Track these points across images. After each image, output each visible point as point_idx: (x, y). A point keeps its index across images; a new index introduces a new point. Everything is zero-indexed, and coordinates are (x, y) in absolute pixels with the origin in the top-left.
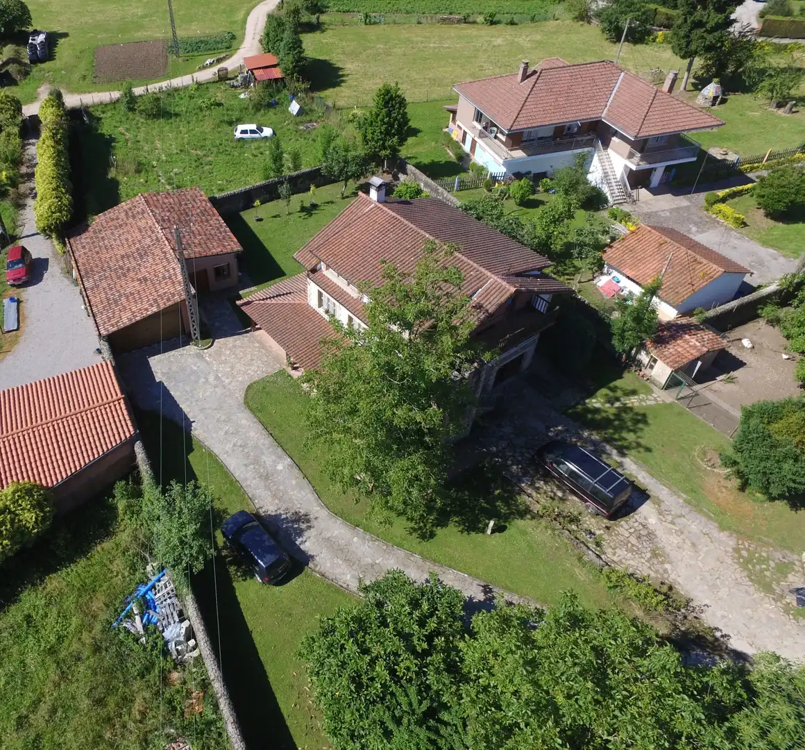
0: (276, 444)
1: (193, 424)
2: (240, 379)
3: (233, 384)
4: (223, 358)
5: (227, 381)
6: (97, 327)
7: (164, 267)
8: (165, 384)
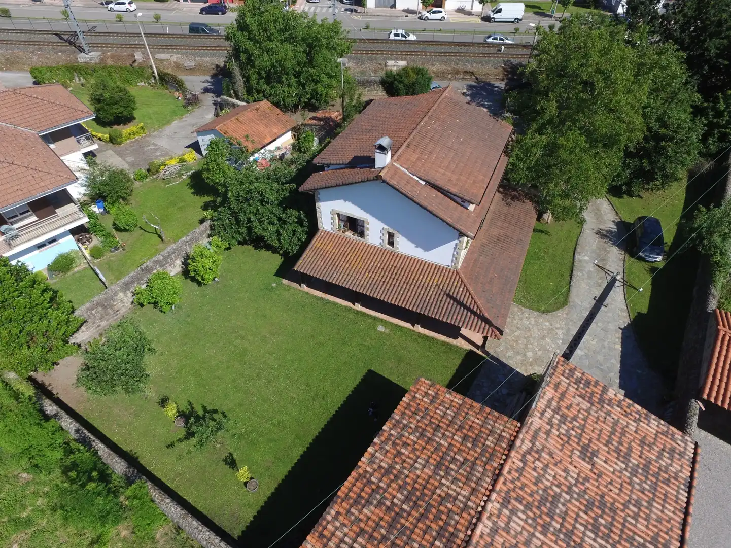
0: (574, 268)
1: (623, 327)
2: (547, 324)
3: (557, 326)
4: (540, 353)
5: (560, 332)
6: (694, 459)
7: (548, 433)
8: (618, 381)
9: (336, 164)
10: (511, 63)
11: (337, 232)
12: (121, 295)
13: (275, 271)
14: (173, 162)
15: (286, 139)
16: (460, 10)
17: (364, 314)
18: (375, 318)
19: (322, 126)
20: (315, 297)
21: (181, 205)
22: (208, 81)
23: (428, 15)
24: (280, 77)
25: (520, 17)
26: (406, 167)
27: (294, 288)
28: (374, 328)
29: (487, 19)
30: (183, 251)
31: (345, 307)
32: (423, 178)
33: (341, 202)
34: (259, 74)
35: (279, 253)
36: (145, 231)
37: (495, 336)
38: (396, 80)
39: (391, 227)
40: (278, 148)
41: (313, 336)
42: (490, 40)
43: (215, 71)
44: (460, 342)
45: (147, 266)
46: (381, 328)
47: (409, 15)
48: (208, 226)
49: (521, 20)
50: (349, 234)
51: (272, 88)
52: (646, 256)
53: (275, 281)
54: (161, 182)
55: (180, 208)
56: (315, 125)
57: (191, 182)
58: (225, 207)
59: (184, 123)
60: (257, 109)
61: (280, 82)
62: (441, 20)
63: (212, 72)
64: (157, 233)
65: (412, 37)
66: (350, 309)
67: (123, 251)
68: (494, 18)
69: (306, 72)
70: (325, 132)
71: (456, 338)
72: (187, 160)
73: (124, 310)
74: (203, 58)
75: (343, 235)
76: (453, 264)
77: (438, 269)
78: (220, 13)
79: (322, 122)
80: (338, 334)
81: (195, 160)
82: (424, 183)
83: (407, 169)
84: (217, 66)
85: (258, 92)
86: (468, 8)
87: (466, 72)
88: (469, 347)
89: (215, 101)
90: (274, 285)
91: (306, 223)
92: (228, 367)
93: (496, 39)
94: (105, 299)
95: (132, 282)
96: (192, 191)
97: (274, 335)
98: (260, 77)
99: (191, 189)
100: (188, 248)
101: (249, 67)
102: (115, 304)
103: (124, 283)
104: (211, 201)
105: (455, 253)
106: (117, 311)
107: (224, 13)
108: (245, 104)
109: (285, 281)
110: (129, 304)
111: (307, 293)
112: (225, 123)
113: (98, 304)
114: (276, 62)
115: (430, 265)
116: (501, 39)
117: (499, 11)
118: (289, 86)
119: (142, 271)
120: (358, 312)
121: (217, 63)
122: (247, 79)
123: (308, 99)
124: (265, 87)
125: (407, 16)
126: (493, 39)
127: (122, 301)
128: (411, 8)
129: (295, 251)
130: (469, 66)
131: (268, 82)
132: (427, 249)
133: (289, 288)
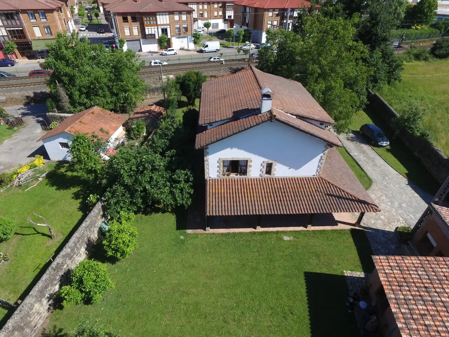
1: (407, 183)
2: (373, 196)
4: (386, 214)
9: (221, 120)
10: (233, 69)
11: (222, 177)
12: (37, 306)
13: (174, 226)
14: (25, 169)
15: (120, 133)
16: (182, 49)
17: (267, 232)
18: (277, 232)
19: (147, 117)
20: (222, 234)
21: (50, 202)
22: (22, 108)
23: (166, 52)
24: (97, 92)
25: (219, 49)
26: (281, 108)
27: (201, 234)
28: (282, 239)
29: (201, 51)
30: (85, 237)
31: (250, 233)
32: (294, 114)
33: (228, 150)
34: (80, 90)
35: (168, 211)
36: (24, 235)
37: (376, 210)
38: (186, 80)
39: (270, 159)
40: (116, 139)
41: (244, 265)
42: (212, 60)
43: (26, 101)
44: (340, 227)
45: (58, 264)
46: (286, 238)
47: (153, 54)
48: (100, 207)
49: (219, 50)
50: (233, 175)
51: (91, 100)
52: (382, 143)
53: (181, 234)
54: (17, 189)
55: (52, 204)
56: (141, 117)
57: (49, 181)
58: (117, 185)
59: (17, 140)
60: (93, 113)
61: (96, 95)
62: (174, 54)
63: (24, 102)
64: (38, 233)
65: (165, 63)
66: (254, 233)
67: (6, 262)
68: (205, 51)
69: (116, 85)
70: (151, 120)
71: (337, 225)
72: (38, 164)
73: (41, 322)
74: (12, 93)
75: (228, 178)
76: (317, 173)
77: (308, 180)
78: (9, 65)
79: (147, 114)
80: (260, 255)
81: (44, 164)
82: (295, 117)
83: (282, 110)
84: (27, 97)
85: (80, 104)
86: (186, 48)
87: (211, 76)
88: (349, 227)
89: (37, 120)
90: (182, 237)
91: (191, 179)
92: (193, 328)
93: (215, 59)
94: (21, 318)
95: (46, 287)
96: (55, 187)
97: (213, 279)
98: (81, 93)
99: (53, 186)
100: (89, 233)
101: (71, 86)
102: (32, 319)
103: (38, 291)
104: (79, 191)
105: (320, 164)
106: (35, 326)
107: (13, 65)
108: (72, 115)
109: (189, 231)
110: (46, 313)
111: (213, 234)
112: (71, 126)
113: (14, 329)
114: (95, 80)
115: (302, 179)
116: (218, 59)
117: (207, 46)
118: (104, 96)
119: (54, 270)
120: (261, 233)
121: (27, 95)
122: (71, 96)
123: (122, 103)
124: (86, 100)
125: (152, 55)
126: (214, 59)
127: (38, 313)
128: (152, 50)
129: (189, 204)
130: (211, 73)
131: (88, 96)
132: (297, 167)
133: (196, 236)
